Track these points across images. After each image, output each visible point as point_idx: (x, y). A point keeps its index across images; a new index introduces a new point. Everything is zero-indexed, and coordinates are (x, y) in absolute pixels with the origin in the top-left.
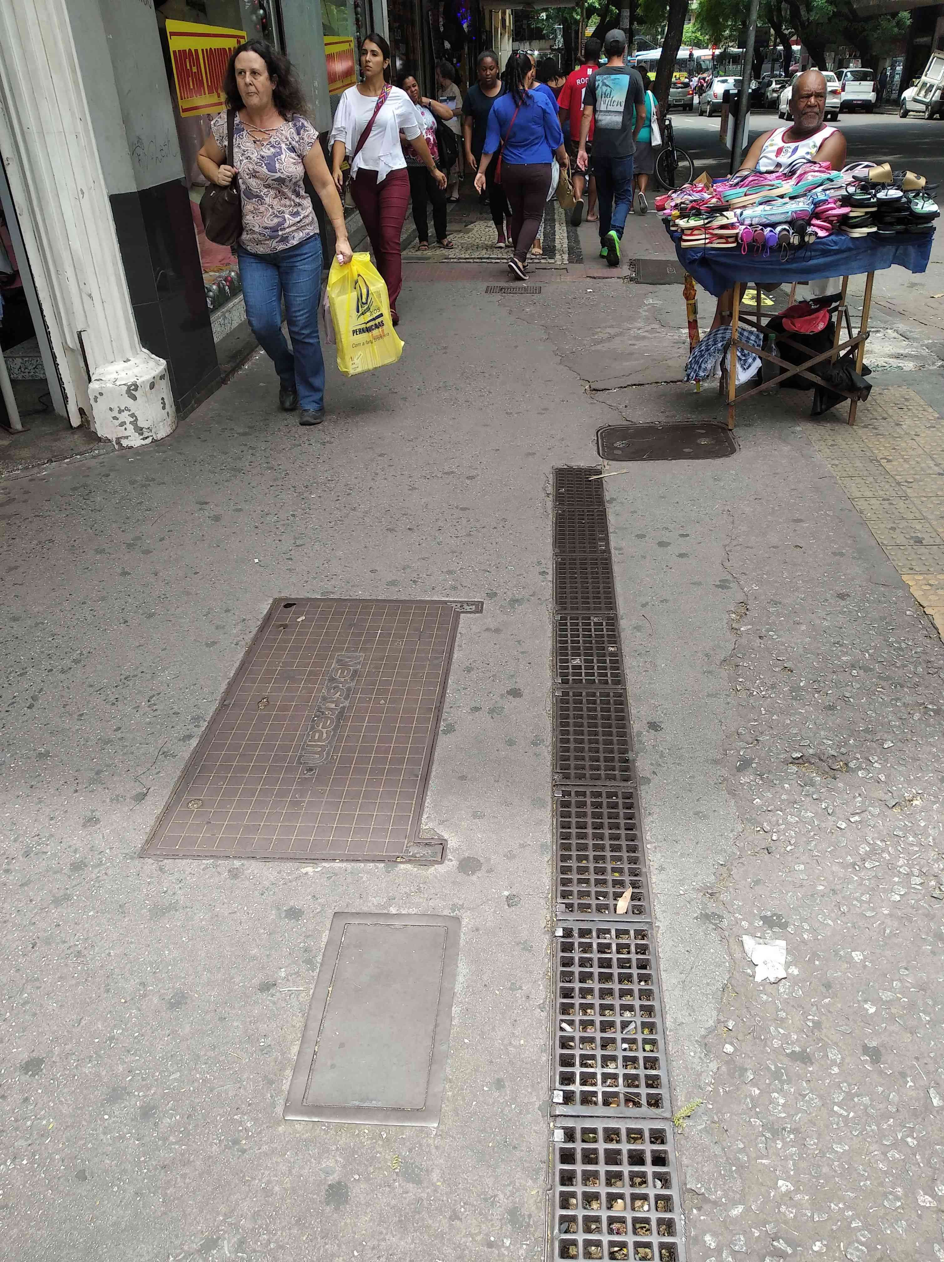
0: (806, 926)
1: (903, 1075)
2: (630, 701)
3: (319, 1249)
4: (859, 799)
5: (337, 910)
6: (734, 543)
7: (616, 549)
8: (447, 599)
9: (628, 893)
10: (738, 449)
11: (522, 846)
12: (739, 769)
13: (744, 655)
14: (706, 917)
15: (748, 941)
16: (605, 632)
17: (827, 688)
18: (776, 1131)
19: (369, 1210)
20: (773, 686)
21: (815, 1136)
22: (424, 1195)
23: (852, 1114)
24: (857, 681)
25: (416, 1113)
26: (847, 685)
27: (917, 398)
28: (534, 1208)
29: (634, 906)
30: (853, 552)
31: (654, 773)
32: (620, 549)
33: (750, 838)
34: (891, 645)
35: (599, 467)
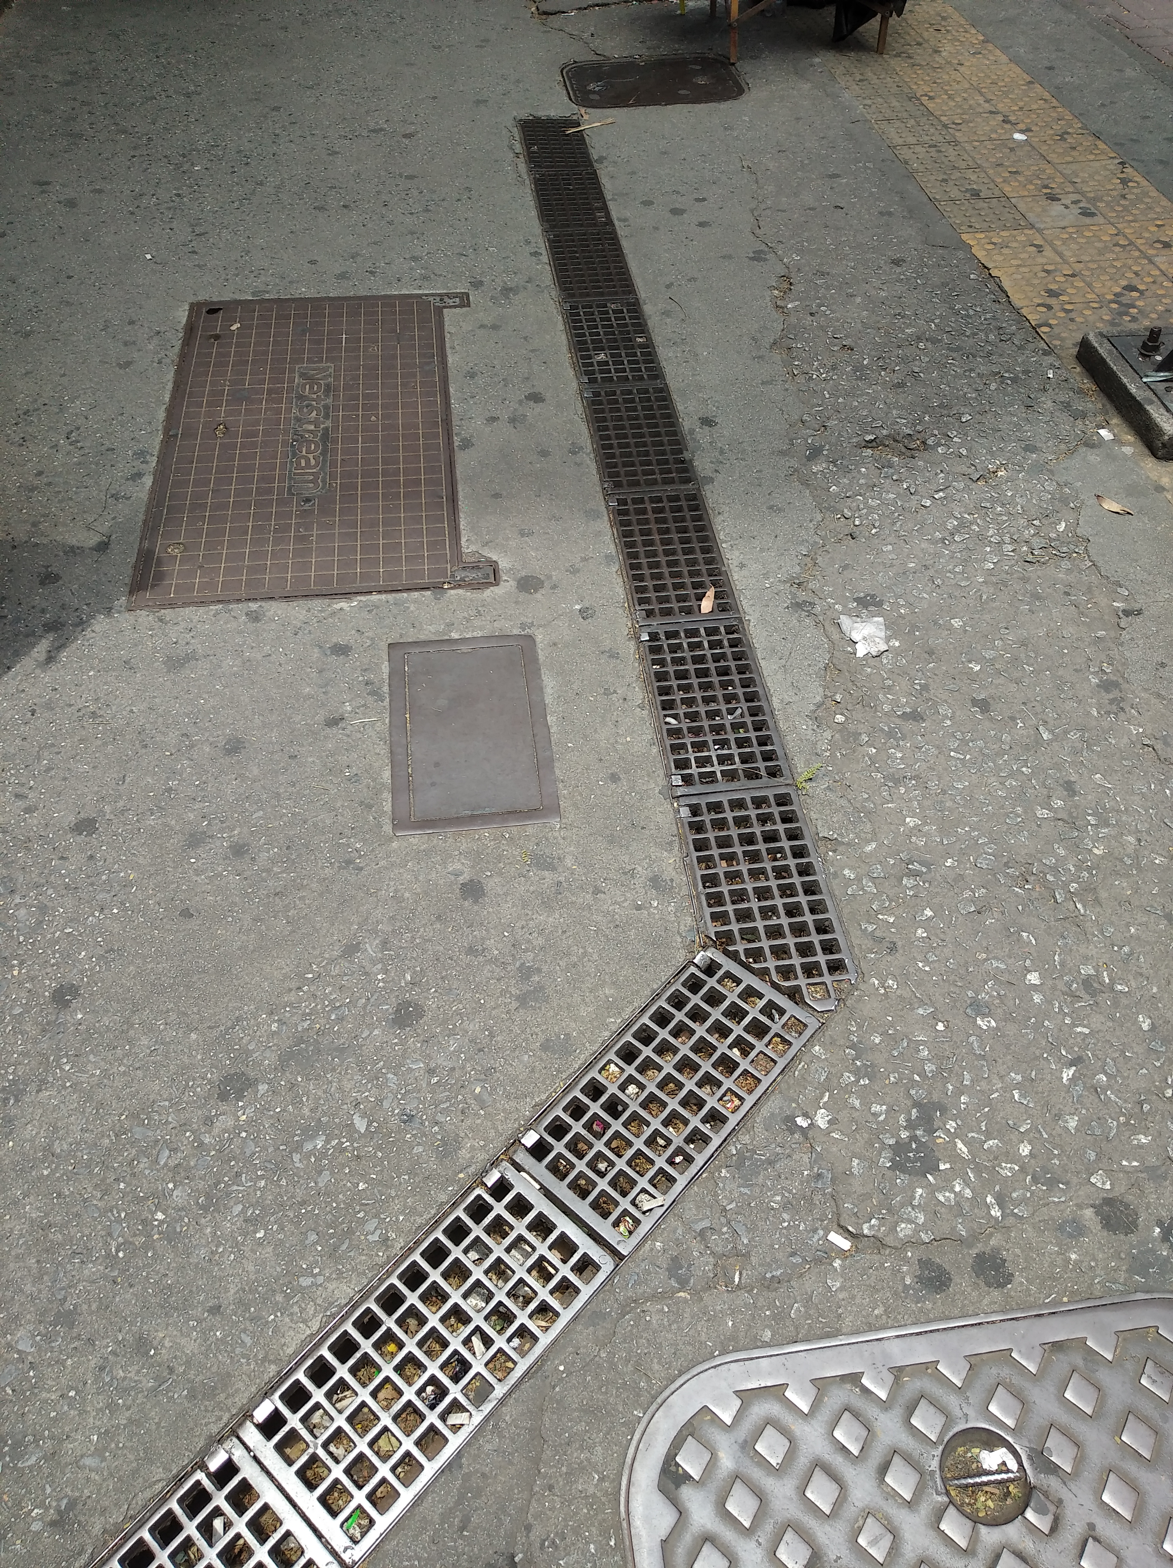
0: (902, 602)
1: (1013, 719)
2: (674, 397)
3: (467, 936)
4: (942, 475)
5: (390, 641)
6: (763, 206)
7: (619, 220)
8: (420, 292)
9: (711, 593)
10: (746, 90)
11: (584, 559)
12: (809, 458)
13: (795, 335)
14: (798, 606)
15: (845, 621)
16: (628, 321)
17: (893, 364)
18: (898, 780)
19: (509, 898)
20: (834, 368)
21: (935, 778)
22: (562, 879)
23: (968, 757)
24: (926, 355)
25: (532, 813)
26: (914, 360)
27: (956, 16)
28: (674, 873)
29: (719, 605)
30: (903, 211)
31: (716, 471)
32: (625, 220)
33: (832, 526)
34: (958, 313)
35: (575, 117)
